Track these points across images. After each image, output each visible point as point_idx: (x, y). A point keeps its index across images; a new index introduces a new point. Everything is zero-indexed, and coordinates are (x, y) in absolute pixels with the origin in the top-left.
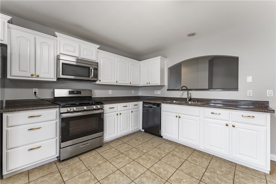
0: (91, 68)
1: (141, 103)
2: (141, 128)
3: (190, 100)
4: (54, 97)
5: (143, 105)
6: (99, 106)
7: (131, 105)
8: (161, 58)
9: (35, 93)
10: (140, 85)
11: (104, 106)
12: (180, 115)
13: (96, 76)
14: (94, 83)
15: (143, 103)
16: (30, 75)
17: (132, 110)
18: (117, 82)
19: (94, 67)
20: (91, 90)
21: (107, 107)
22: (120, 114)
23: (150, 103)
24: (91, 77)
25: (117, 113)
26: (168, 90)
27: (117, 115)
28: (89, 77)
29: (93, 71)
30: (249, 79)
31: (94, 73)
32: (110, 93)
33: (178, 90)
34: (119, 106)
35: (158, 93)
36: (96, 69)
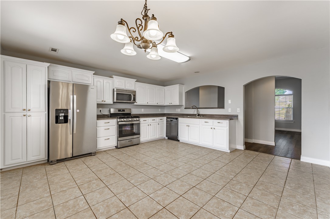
0: (132, 95)
1: (165, 118)
2: (165, 136)
3: (199, 115)
4: (111, 114)
5: (167, 120)
6: (137, 119)
7: (157, 119)
8: (179, 85)
9: (100, 111)
10: (165, 105)
11: (140, 119)
12: (189, 125)
13: (134, 99)
14: (133, 104)
15: (167, 118)
16: (101, 101)
17: (158, 123)
18: (148, 103)
19: (133, 94)
20: (130, 109)
21: (142, 120)
22: (150, 125)
23: (171, 118)
24: (132, 101)
25: (148, 124)
26: (185, 108)
27: (148, 125)
28: (130, 100)
29: (133, 96)
30: (230, 102)
31: (133, 98)
32: (143, 111)
33: (190, 108)
34: (149, 120)
35: (178, 111)
36: (135, 96)
